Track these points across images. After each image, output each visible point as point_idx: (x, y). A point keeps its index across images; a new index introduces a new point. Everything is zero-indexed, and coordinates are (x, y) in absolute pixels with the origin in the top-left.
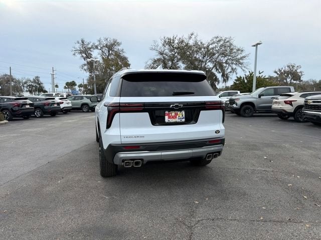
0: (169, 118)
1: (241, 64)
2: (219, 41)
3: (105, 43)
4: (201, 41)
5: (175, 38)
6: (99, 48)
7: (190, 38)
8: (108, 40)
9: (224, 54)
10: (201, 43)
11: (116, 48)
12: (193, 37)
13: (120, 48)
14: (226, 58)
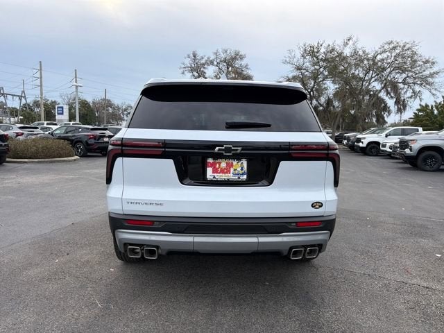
0: (215, 171)
1: (430, 84)
2: (394, 48)
3: (223, 56)
4: (364, 49)
5: (321, 45)
6: (215, 63)
7: (346, 44)
8: (228, 52)
9: (401, 69)
10: (364, 52)
11: (238, 63)
12: (351, 42)
13: (244, 62)
14: (404, 76)
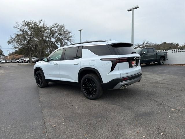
0: (133, 64)
1: (70, 40)
2: (57, 26)
5: (33, 22)
7: (40, 23)
9: (59, 34)
10: (47, 26)
12: (42, 22)
